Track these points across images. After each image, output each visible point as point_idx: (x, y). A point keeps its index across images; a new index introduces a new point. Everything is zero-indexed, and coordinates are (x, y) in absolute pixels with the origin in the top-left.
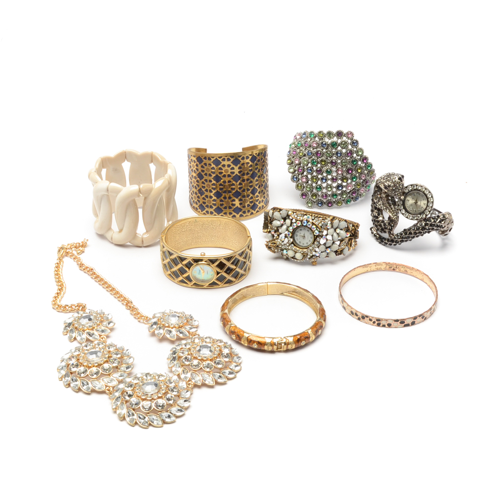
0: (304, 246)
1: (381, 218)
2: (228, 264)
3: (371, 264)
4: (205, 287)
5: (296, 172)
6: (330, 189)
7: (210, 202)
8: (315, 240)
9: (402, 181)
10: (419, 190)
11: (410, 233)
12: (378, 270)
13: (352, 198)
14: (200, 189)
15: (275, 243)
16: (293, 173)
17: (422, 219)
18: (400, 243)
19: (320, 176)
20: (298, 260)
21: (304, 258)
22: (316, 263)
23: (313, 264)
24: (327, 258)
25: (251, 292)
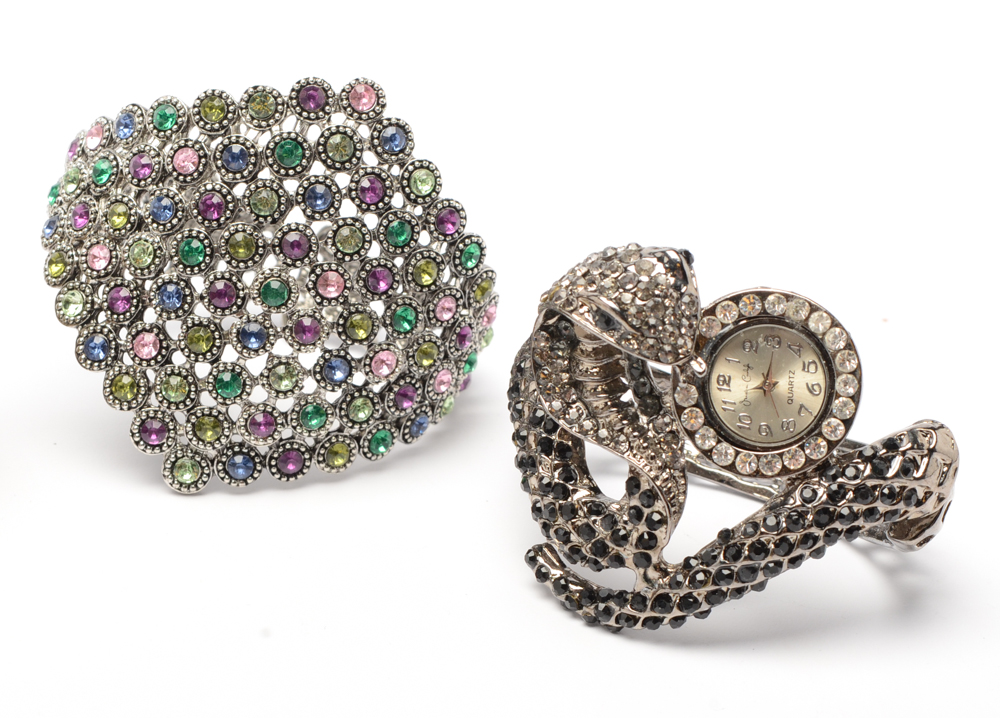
1: (582, 494)
5: (102, 317)
6: (285, 384)
9: (685, 280)
10: (780, 320)
11: (760, 549)
13: (398, 424)
16: (83, 322)
17: (809, 470)
18: (704, 607)
19: (230, 322)
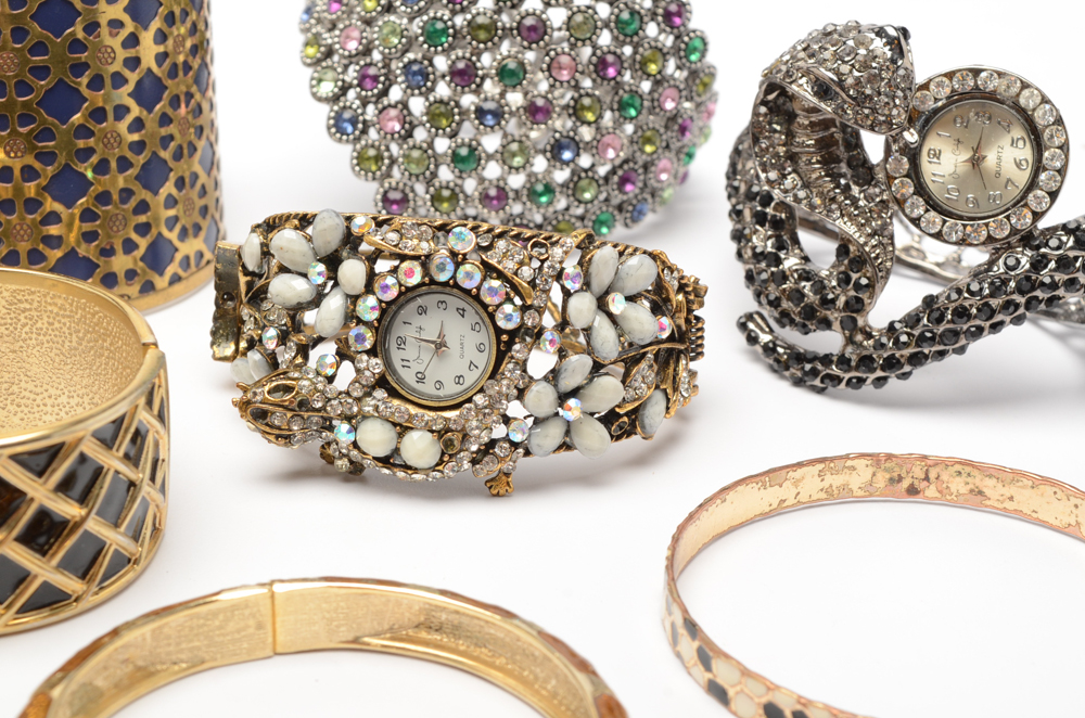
0: (441, 393)
2: (41, 493)
3: (800, 465)
5: (351, 94)
6: (518, 161)
9: (901, 54)
10: (992, 96)
11: (962, 313)
12: (835, 497)
13: (620, 208)
15: (288, 389)
16: (335, 99)
18: (907, 368)
19: (468, 100)
20: (416, 470)
21: (446, 458)
22: (508, 483)
23: (495, 492)
24: (564, 454)
25: (178, 644)
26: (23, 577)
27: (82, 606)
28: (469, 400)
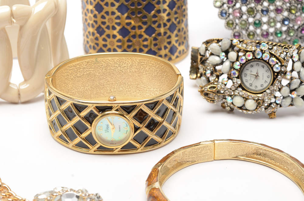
0: (257, 89)
4: (116, 152)
5: (225, 6)
6: (272, 25)
7: (112, 43)
8: (274, 79)
13: (300, 38)
14: (99, 27)
15: (214, 87)
16: (220, 7)
19: (259, 7)
20: (249, 111)
21: (258, 107)
22: (275, 115)
23: (271, 117)
24: (291, 107)
25: (189, 156)
26: (147, 137)
27: (161, 145)
28: (265, 91)
